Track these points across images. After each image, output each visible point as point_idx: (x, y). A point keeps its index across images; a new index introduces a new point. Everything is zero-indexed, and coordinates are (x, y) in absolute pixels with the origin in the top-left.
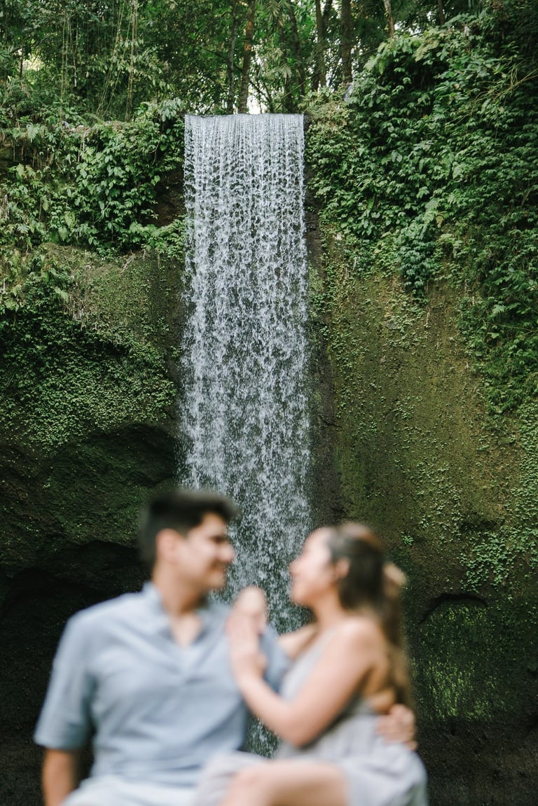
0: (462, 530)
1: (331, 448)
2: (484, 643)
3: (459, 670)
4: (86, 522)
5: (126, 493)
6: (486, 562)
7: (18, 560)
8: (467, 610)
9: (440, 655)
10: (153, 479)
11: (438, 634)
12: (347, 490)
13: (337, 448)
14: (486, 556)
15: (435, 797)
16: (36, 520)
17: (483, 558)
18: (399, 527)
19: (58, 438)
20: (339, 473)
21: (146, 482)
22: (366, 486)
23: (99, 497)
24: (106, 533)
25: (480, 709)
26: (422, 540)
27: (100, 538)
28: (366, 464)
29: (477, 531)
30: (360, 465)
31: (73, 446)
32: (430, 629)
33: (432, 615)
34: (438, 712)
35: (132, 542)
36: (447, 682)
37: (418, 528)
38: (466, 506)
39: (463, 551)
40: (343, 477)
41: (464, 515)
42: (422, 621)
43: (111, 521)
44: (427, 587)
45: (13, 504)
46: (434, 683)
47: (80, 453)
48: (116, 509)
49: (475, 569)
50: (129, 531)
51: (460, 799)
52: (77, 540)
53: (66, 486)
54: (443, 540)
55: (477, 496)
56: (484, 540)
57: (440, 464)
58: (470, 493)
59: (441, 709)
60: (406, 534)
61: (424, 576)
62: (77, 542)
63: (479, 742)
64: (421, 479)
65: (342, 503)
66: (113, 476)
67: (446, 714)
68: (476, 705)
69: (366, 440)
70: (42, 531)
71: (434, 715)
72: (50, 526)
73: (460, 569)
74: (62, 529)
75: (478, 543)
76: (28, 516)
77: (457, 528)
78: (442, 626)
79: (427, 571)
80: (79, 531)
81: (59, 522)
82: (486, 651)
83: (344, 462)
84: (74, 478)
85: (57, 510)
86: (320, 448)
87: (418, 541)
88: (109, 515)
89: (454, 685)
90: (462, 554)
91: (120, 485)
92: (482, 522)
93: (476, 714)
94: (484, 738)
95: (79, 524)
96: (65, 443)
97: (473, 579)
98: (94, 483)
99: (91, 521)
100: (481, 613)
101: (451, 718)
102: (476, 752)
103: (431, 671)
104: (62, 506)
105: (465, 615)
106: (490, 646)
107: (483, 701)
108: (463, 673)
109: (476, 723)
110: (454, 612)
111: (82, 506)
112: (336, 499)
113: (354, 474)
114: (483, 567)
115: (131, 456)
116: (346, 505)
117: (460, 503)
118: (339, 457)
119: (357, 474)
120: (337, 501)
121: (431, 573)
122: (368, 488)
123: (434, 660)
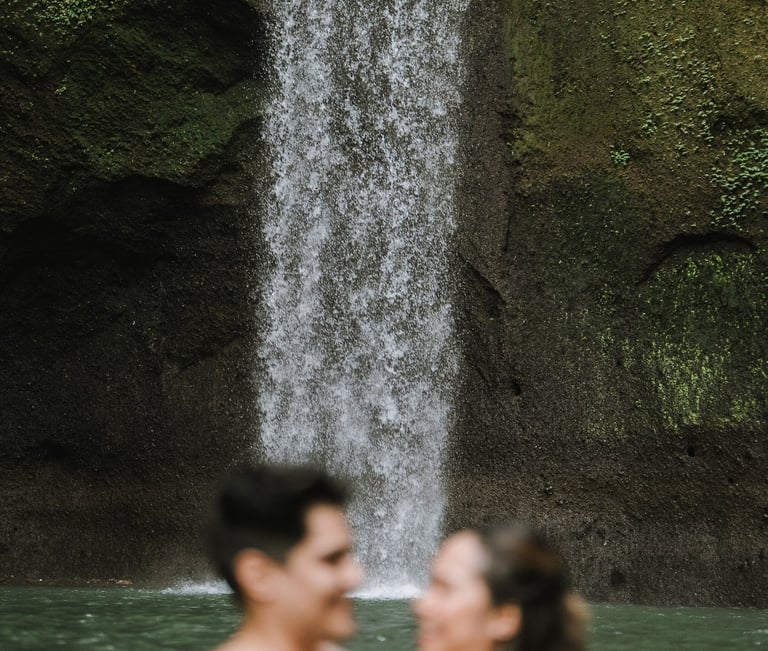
0: (715, 129)
1: (499, 21)
2: (750, 307)
3: (704, 353)
4: (121, 148)
5: (180, 102)
6: (756, 178)
7: (19, 205)
8: (719, 259)
9: (672, 332)
10: (223, 81)
11: (668, 299)
12: (524, 84)
13: (510, 21)
14: (755, 168)
15: (660, 553)
16: (45, 143)
17: (751, 172)
18: (606, 137)
19: (79, 14)
20: (511, 59)
21: (211, 84)
22: (554, 78)
23: (140, 108)
24: (151, 163)
25: (740, 412)
26: (645, 154)
27: (141, 171)
28: (555, 44)
29: (742, 129)
30: (546, 47)
31: (100, 26)
32: (655, 292)
33: (658, 270)
34: (667, 420)
35: (189, 178)
36: (682, 374)
37: (638, 137)
38: (726, 89)
39: (717, 163)
40: (517, 65)
41: (722, 103)
42: (642, 281)
43: (159, 145)
44: (651, 226)
45: (12, 119)
46: (660, 375)
47: (112, 38)
48: (165, 126)
49: (738, 190)
50: (184, 161)
51: (702, 557)
52: (106, 174)
53: (91, 91)
54: (681, 151)
55: (745, 70)
56: (753, 144)
57: (678, 32)
58: (732, 66)
59: (672, 414)
60: (617, 148)
61: (647, 210)
62: (106, 177)
63: (738, 464)
64: (645, 58)
65: (516, 103)
66: (161, 75)
67: (679, 422)
68: (734, 405)
69: (555, 8)
70: (54, 161)
71: (659, 425)
72: (66, 152)
73: (710, 192)
74: (85, 157)
75: (743, 149)
76: (33, 137)
77: (707, 127)
78: (675, 287)
79: (653, 201)
80: (109, 161)
81: (80, 147)
82: (751, 320)
83: (520, 41)
84: (102, 78)
85: (77, 128)
86: (482, 22)
87: (637, 156)
88: (155, 136)
89: (694, 378)
90: (714, 169)
91: (173, 89)
92: (751, 112)
93: (735, 420)
94: (748, 457)
95: (109, 150)
96: (89, 21)
97: (733, 207)
98: (133, 86)
99: (127, 146)
100: (744, 262)
101: (691, 428)
102: (731, 481)
103: (656, 358)
104: (84, 122)
105: (715, 267)
106: (759, 311)
107: (745, 399)
108: (711, 358)
109: (735, 433)
110: (696, 263)
111: (115, 123)
112: (507, 98)
113: (535, 60)
114: (750, 187)
115: (189, 44)
116: (522, 108)
117: (715, 86)
118: (513, 34)
119: (540, 60)
120: (509, 102)
121: (659, 204)
122: (557, 80)
123: (661, 340)
